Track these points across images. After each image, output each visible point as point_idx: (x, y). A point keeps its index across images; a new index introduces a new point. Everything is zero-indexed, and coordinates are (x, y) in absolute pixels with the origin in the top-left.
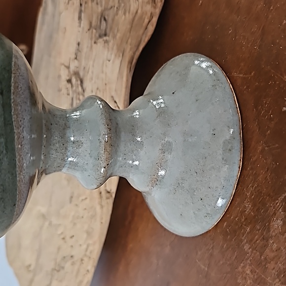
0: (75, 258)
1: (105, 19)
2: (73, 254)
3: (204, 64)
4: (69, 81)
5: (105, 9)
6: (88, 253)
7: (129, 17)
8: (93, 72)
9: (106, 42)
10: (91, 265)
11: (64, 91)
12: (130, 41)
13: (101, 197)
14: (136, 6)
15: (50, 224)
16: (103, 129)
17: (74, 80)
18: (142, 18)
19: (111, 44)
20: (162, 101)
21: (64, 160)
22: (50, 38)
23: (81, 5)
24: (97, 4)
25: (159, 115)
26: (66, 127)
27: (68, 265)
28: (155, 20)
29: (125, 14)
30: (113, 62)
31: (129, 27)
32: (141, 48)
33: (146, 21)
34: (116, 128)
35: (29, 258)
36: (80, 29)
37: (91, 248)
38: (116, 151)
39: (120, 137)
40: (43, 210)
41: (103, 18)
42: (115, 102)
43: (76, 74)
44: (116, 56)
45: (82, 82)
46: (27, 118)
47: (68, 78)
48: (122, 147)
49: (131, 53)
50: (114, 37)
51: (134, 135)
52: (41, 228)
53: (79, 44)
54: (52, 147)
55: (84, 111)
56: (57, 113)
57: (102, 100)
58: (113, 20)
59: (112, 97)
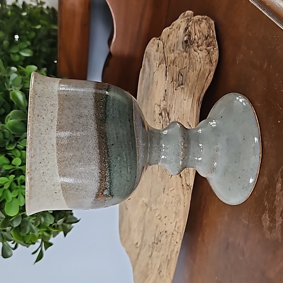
0: (168, 233)
1: (181, 75)
2: (166, 230)
3: (241, 99)
4: (161, 114)
5: (181, 69)
6: (176, 229)
7: (196, 73)
8: (175, 108)
9: (183, 88)
10: (179, 238)
11: (157, 121)
12: (197, 87)
13: (183, 188)
14: (200, 66)
15: (151, 210)
16: (180, 139)
17: (163, 114)
18: (204, 73)
19: (186, 90)
20: (215, 123)
21: (159, 157)
22: (148, 88)
23: (166, 67)
24: (176, 66)
25: (213, 130)
26: (160, 138)
27: (163, 239)
28: (212, 73)
29: (193, 71)
30: (187, 100)
31: (196, 79)
32: (205, 91)
33: (207, 74)
34: (188, 138)
35: (136, 238)
36: (167, 82)
37: (178, 225)
38: (188, 151)
39: (190, 143)
40: (146, 200)
41: (180, 74)
42: (190, 126)
43: (165, 109)
44: (189, 97)
45: (168, 114)
46: (141, 132)
47: (159, 112)
48: (192, 149)
49: (199, 94)
50: (188, 85)
51: (199, 143)
52: (145, 214)
53: (166, 91)
54: (153, 149)
55: (170, 130)
56: (155, 131)
57: (179, 123)
58: (186, 75)
59: (188, 122)
